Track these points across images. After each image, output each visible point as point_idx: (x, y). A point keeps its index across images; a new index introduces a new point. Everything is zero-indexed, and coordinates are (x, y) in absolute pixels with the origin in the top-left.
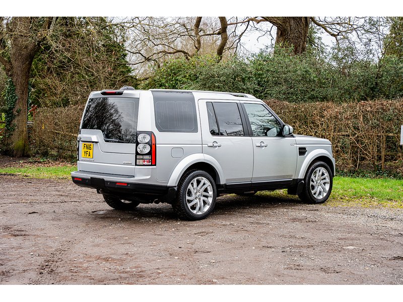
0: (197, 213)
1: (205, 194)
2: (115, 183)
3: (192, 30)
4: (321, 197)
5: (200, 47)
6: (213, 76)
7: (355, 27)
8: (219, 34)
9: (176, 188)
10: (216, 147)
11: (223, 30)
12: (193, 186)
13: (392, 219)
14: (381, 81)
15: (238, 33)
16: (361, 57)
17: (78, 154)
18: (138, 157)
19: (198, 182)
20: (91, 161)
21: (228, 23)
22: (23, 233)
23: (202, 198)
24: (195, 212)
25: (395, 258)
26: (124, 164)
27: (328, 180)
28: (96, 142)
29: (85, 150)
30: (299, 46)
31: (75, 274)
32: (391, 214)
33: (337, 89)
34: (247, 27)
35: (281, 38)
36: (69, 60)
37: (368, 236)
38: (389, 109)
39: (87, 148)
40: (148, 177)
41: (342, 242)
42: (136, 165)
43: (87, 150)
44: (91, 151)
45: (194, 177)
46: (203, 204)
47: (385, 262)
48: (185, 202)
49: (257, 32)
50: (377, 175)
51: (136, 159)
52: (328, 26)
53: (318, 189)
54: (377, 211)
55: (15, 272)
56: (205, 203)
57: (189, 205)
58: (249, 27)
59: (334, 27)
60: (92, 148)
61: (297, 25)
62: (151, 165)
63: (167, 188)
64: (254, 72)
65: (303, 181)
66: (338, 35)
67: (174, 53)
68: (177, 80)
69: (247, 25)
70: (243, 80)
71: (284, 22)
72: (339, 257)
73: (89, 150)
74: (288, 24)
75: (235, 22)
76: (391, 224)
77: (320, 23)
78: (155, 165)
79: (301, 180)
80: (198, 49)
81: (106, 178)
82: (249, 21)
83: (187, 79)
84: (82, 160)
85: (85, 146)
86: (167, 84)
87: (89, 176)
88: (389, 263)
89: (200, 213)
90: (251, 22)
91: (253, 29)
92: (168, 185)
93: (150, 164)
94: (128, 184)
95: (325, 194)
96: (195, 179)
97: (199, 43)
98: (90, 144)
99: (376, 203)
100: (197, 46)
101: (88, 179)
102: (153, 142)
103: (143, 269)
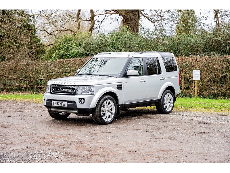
3: (75, 18)
5: (80, 28)
6: (90, 44)
7: (164, 18)
8: (90, 20)
11: (92, 19)
13: (194, 116)
14: (180, 47)
15: (100, 20)
16: (169, 34)
21: (95, 14)
22: (9, 126)
25: (201, 133)
30: (135, 28)
31: (48, 143)
32: (193, 114)
34: (105, 17)
35: (125, 23)
36: (5, 35)
37: (185, 124)
38: (186, 62)
41: (174, 127)
47: (196, 134)
49: (110, 19)
50: (180, 96)
52: (149, 17)
54: (186, 113)
55: (16, 143)
58: (106, 17)
59: (152, 18)
61: (134, 16)
64: (112, 42)
66: (155, 22)
67: (66, 31)
68: (69, 46)
69: (105, 16)
70: (106, 46)
71: (127, 15)
72: (175, 133)
74: (129, 16)
75: (98, 14)
76: (194, 118)
77: (144, 15)
80: (79, 29)
82: (106, 14)
83: (75, 45)
86: (63, 48)
88: (198, 135)
90: (107, 14)
91: (108, 17)
97: (79, 25)
99: (184, 109)
100: (78, 27)
103: (81, 140)
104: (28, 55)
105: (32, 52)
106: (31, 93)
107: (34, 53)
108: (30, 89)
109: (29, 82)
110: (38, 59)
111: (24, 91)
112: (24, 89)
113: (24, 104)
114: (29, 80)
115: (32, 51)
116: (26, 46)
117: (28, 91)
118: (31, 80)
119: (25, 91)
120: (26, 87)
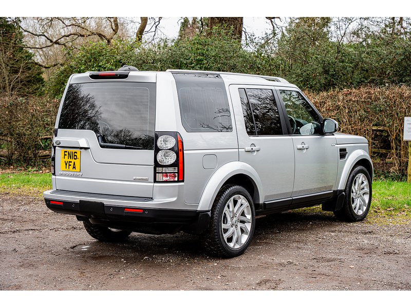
0: (234, 246)
1: (243, 218)
2: (122, 209)
4: (360, 213)
5: (117, 29)
9: (209, 213)
10: (254, 151)
12: (229, 208)
17: (54, 166)
18: (159, 169)
19: (235, 202)
20: (77, 176)
23: (240, 225)
24: (231, 245)
26: (135, 180)
27: (367, 190)
28: (86, 149)
29: (67, 159)
33: (294, 76)
39: (70, 156)
40: (174, 199)
42: (155, 181)
43: (70, 160)
44: (77, 162)
45: (230, 197)
46: (240, 233)
48: (221, 233)
51: (155, 173)
53: (358, 202)
56: (242, 231)
57: (226, 236)
60: (78, 156)
62: (178, 181)
63: (197, 213)
65: (344, 193)
68: (100, 66)
73: (73, 160)
78: (183, 181)
79: (341, 191)
80: (115, 31)
81: (107, 202)
83: (112, 65)
84: (61, 175)
85: (67, 153)
87: (77, 199)
89: (237, 247)
92: (199, 209)
93: (176, 179)
94: (144, 210)
95: (365, 208)
96: (232, 199)
98: (74, 150)
100: (114, 28)
101: (76, 204)
102: (180, 147)
104: (10, 85)
105: (17, 79)
106: (23, 169)
107: (21, 82)
108: (19, 160)
109: (19, 145)
110: (30, 93)
111: (5, 164)
112: (5, 159)
113: (16, 206)
114: (17, 142)
115: (18, 77)
116: (4, 67)
117: (15, 165)
118: (22, 141)
119: (9, 164)
120: (12, 157)
